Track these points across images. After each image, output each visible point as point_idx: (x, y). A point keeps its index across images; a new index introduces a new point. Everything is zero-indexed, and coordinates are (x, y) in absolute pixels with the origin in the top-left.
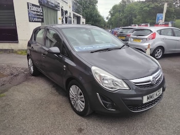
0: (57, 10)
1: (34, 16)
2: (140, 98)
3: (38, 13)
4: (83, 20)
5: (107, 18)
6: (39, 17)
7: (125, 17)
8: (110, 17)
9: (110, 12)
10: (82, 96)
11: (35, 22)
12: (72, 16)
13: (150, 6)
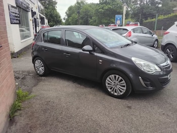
0: (28, 11)
1: (13, 18)
2: (166, 77)
3: (16, 15)
4: (46, 21)
5: (64, 19)
6: (17, 18)
7: (82, 18)
8: (66, 17)
9: (66, 13)
10: (124, 82)
11: (15, 23)
12: (39, 17)
13: (104, 8)
